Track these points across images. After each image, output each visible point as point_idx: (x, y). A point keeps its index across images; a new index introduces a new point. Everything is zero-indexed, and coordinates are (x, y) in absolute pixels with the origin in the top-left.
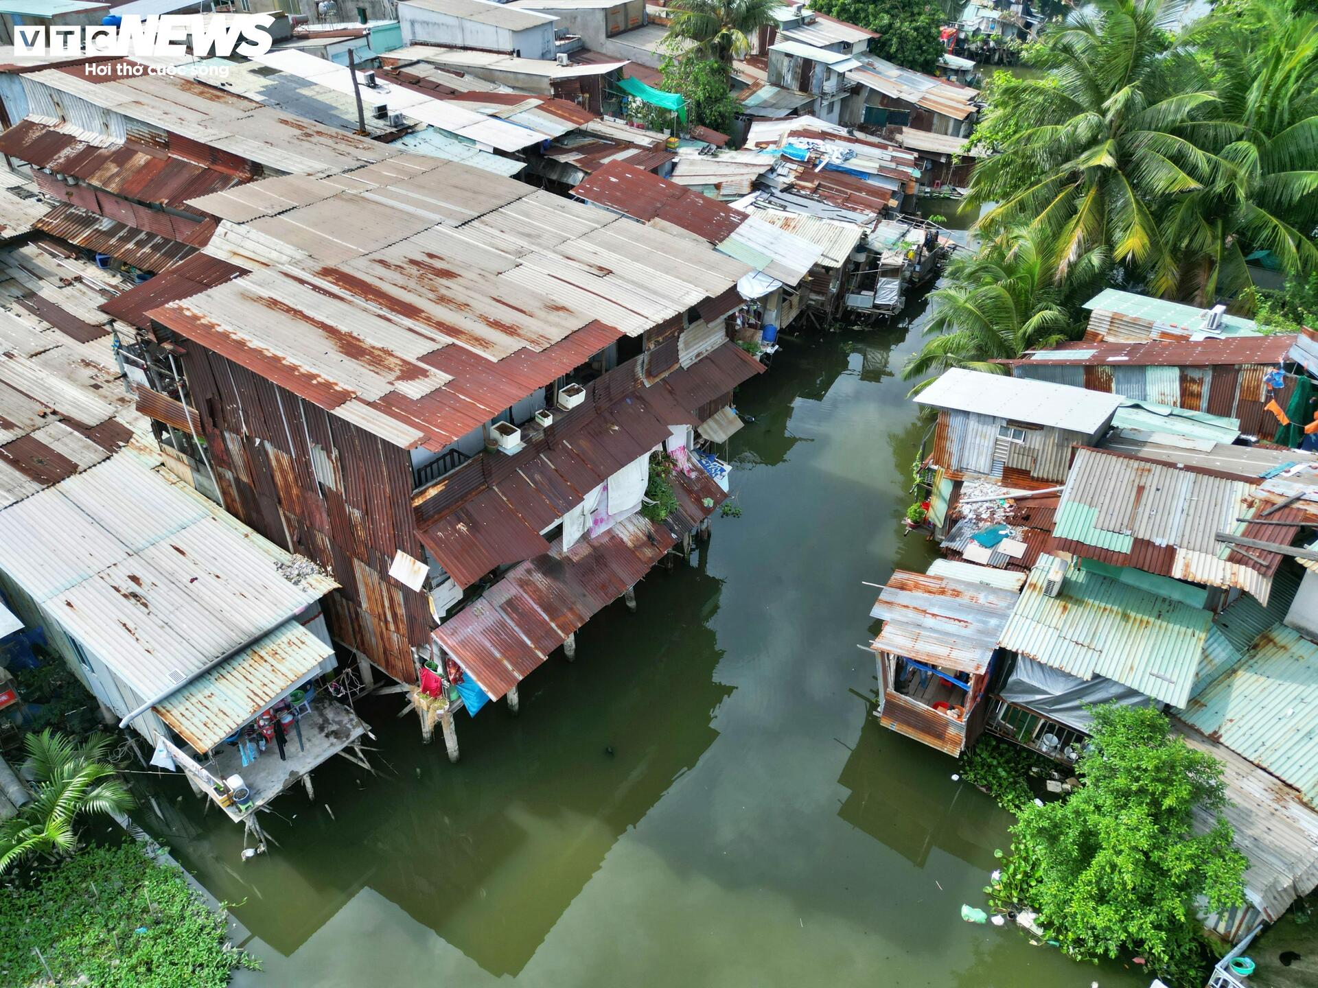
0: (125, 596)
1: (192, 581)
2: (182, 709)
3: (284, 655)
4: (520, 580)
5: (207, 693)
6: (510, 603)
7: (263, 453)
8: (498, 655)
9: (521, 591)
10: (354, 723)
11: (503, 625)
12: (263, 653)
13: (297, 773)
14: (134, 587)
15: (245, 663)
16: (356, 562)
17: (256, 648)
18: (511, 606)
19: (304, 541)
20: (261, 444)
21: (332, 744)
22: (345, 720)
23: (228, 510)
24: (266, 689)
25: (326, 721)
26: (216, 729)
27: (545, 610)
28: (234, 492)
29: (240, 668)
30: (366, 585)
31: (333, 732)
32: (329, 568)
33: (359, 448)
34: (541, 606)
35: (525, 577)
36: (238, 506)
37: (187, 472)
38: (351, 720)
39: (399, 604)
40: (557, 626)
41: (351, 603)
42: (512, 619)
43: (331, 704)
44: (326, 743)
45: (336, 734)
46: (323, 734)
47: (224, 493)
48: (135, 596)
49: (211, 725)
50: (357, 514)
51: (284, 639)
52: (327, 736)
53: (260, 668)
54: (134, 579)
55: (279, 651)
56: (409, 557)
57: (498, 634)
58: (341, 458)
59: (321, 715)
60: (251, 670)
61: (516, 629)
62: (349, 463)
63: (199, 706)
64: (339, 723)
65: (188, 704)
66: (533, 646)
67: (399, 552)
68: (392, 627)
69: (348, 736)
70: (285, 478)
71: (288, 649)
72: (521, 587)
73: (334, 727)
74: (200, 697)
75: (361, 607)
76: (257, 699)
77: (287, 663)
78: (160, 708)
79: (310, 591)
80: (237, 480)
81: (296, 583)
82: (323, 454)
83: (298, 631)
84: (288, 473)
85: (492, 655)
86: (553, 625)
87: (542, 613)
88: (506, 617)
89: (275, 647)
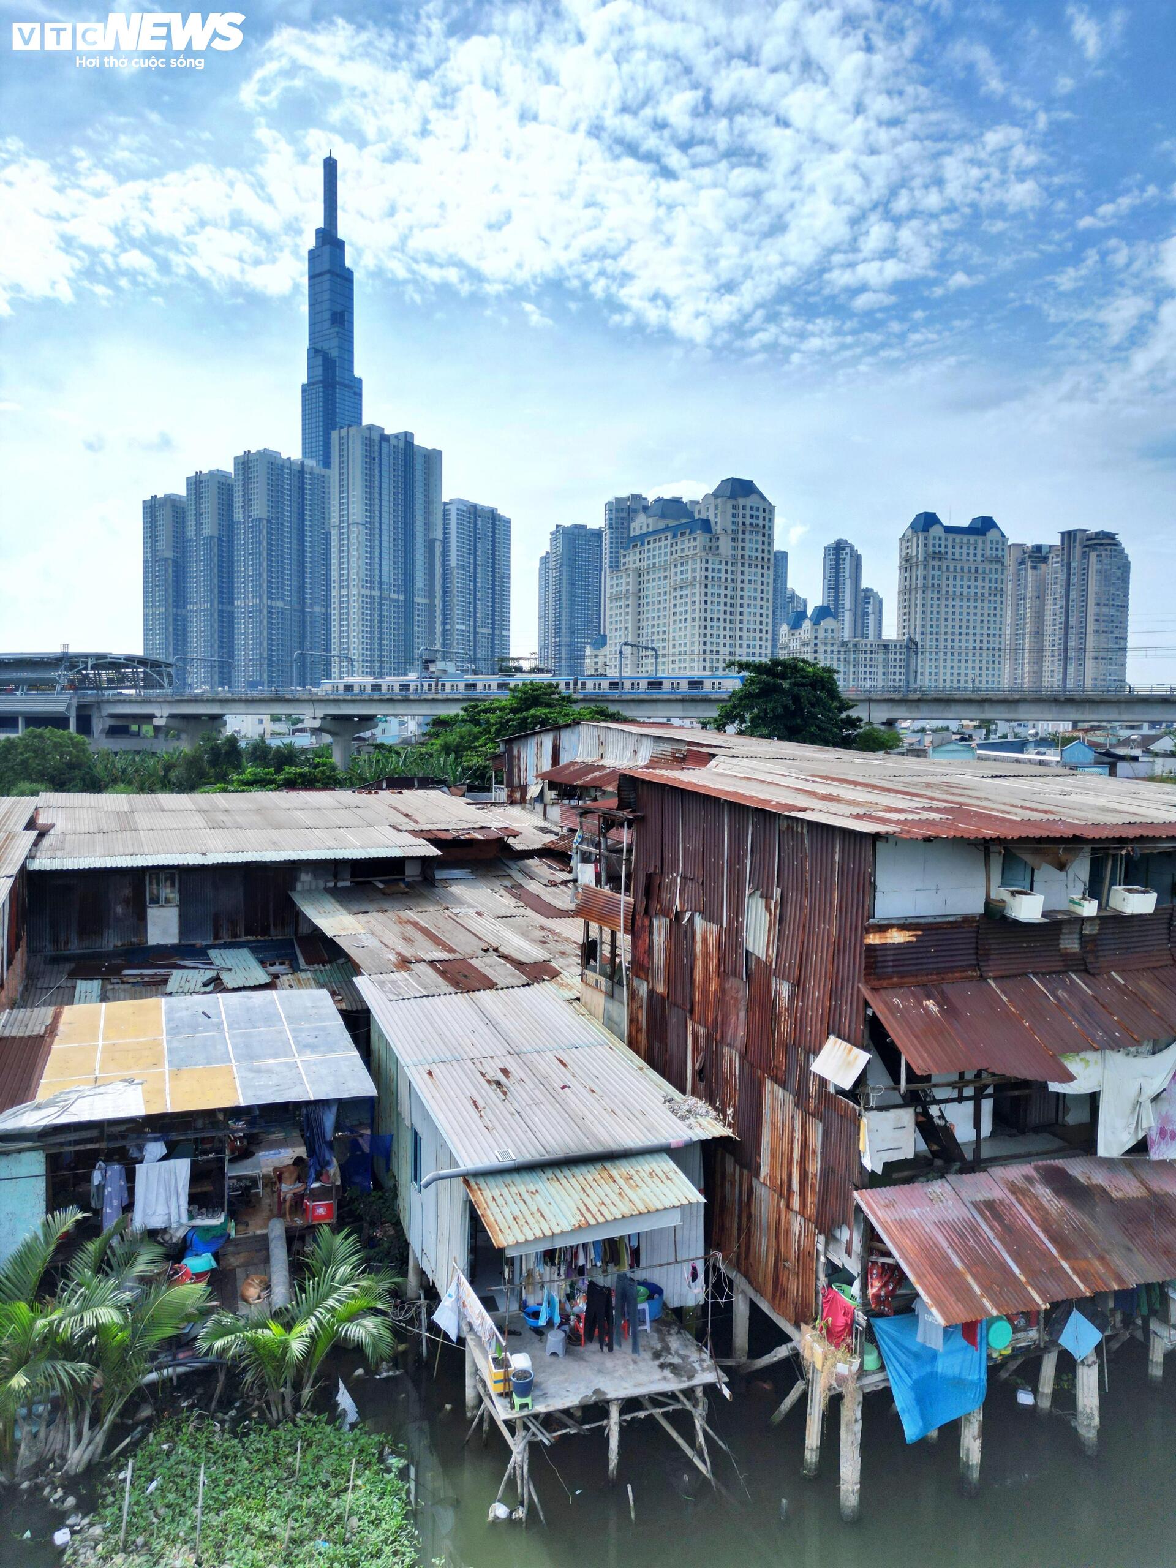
0: (489, 1081)
1: (563, 1088)
2: (496, 1193)
3: (640, 1183)
4: (1013, 1184)
5: (532, 1188)
6: (990, 1205)
7: (689, 934)
8: (959, 1265)
9: (1012, 1198)
10: (705, 1365)
11: (975, 1230)
12: (614, 1173)
13: (604, 1393)
14: (501, 1077)
15: (589, 1174)
16: (769, 1085)
17: (608, 1165)
18: (991, 1209)
19: (707, 1072)
20: (691, 919)
21: (665, 1378)
22: (694, 1356)
23: (630, 1045)
24: (603, 1209)
25: (667, 1349)
26: (526, 1228)
27: (1052, 1239)
28: (643, 1017)
29: (581, 1178)
30: (774, 1126)
31: (671, 1365)
32: (730, 1111)
33: (808, 876)
34: (1046, 1231)
35: (1022, 1183)
36: (642, 1038)
37: (598, 1000)
38: (703, 1360)
39: (814, 1152)
40: (1073, 1269)
41: (745, 1172)
42: (992, 1228)
43: (679, 1332)
44: (658, 1374)
45: (675, 1369)
46: (657, 1363)
47: (633, 1020)
48: (498, 1083)
49: (522, 1222)
50: (784, 990)
51: (647, 1168)
52: (662, 1366)
53: (606, 1187)
54: (505, 1072)
55: (636, 1177)
56: (844, 1044)
57: (962, 1236)
58: (782, 903)
59: (662, 1340)
60: (594, 1184)
61: (997, 1243)
62: (791, 910)
63: (517, 1198)
64: (684, 1358)
65: (505, 1191)
66: (1023, 1278)
67: (832, 1038)
68: (796, 1204)
69: (690, 1378)
70: (706, 968)
71: (647, 1179)
72: (1013, 1193)
73: (676, 1360)
74: (522, 1189)
75: (757, 1175)
76: (588, 1216)
77: (640, 1192)
78: (472, 1182)
79: (698, 1130)
80: (651, 992)
81: (682, 1118)
82: (761, 903)
83: (667, 1165)
84: (711, 959)
85: (947, 1258)
86: (1065, 1265)
87: (1046, 1241)
88: (979, 1219)
89: (632, 1172)
